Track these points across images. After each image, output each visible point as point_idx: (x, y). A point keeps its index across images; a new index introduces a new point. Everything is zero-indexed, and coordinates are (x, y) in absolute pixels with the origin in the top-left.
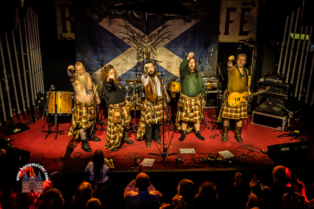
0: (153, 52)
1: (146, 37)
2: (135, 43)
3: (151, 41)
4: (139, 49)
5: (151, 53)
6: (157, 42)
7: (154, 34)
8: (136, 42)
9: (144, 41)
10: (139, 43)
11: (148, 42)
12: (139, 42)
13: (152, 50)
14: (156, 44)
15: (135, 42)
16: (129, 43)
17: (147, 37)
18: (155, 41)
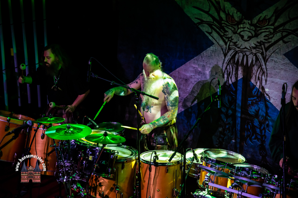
0: (260, 66)
1: (245, 25)
2: (221, 37)
3: (256, 35)
4: (228, 52)
5: (254, 66)
6: (270, 40)
7: (264, 19)
8: (225, 35)
9: (242, 33)
10: (229, 38)
11: (250, 38)
12: (230, 36)
13: (257, 59)
14: (267, 45)
15: (222, 34)
16: (210, 33)
17: (248, 26)
18: (264, 36)
